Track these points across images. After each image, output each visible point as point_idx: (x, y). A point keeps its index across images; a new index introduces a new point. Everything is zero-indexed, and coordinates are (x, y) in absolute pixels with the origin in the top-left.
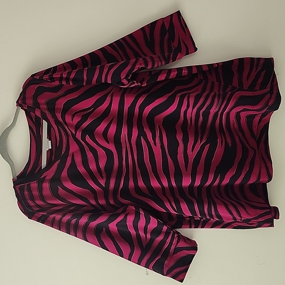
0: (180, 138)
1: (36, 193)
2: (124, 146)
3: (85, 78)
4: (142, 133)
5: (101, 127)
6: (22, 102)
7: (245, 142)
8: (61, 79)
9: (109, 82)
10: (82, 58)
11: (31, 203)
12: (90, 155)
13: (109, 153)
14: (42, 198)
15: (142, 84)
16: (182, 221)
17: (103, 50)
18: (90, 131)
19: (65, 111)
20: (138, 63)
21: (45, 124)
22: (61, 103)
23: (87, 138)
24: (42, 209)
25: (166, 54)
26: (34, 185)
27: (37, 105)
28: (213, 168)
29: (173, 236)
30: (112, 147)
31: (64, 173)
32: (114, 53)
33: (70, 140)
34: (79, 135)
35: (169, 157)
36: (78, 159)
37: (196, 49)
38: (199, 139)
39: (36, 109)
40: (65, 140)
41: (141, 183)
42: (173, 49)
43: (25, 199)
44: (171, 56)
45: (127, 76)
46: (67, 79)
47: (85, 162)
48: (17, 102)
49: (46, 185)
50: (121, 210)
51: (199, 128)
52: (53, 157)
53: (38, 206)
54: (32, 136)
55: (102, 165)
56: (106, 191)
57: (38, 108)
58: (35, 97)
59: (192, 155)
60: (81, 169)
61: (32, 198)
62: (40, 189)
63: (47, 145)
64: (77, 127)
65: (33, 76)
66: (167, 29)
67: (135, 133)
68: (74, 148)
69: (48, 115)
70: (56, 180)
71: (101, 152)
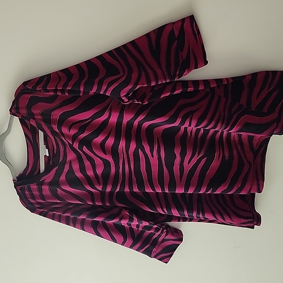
0: (177, 152)
1: (36, 193)
2: (121, 156)
3: (82, 89)
4: (139, 146)
5: (99, 139)
6: (15, 110)
7: (242, 155)
8: (56, 91)
9: (108, 94)
10: (78, 66)
11: (32, 201)
12: (87, 163)
13: (107, 164)
14: (43, 197)
15: (143, 102)
17: (100, 58)
18: (87, 142)
19: (61, 122)
20: (140, 83)
21: (41, 134)
22: (57, 114)
23: (85, 148)
24: (42, 206)
25: (172, 69)
26: (34, 186)
27: (32, 116)
28: (207, 181)
29: (162, 231)
30: (109, 158)
31: (63, 178)
32: (115, 62)
33: (67, 150)
34: (76, 146)
35: (165, 167)
36: (76, 167)
37: (206, 63)
38: (197, 153)
39: (31, 119)
40: (62, 150)
41: (136, 190)
42: (181, 61)
43: (26, 198)
44: (178, 72)
45: (128, 94)
46: (62, 91)
47: (83, 169)
48: (10, 110)
49: (46, 189)
50: (116, 211)
51: (198, 140)
52: (51, 162)
53: (39, 203)
54: (29, 143)
55: (99, 172)
56: (103, 193)
57: (33, 119)
58: (29, 107)
59: (188, 167)
60: (79, 175)
61: (33, 197)
62: (40, 190)
63: (44, 152)
64: (74, 138)
65: (25, 84)
66: (176, 37)
67: (133, 146)
68: (71, 156)
69: (43, 126)
70: (55, 183)
71: (98, 161)
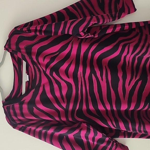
1: (18, 111)
2: (80, 80)
3: (53, 30)
4: (93, 72)
5: (64, 67)
6: (8, 47)
8: (36, 31)
9: (71, 33)
10: (51, 15)
11: (15, 118)
12: (56, 86)
13: (69, 85)
14: (22, 115)
15: (94, 36)
16: (119, 133)
17: (66, 9)
18: (56, 69)
19: (38, 54)
20: (92, 20)
21: (24, 63)
22: (35, 49)
23: (54, 74)
24: (22, 122)
25: (113, 13)
26: (17, 106)
27: (19, 50)
29: (113, 144)
30: (71, 81)
31: (38, 98)
32: (75, 12)
33: (42, 75)
34: (48, 72)
35: (111, 89)
36: (48, 89)
37: (135, 10)
38: (134, 77)
39: (18, 52)
40: (38, 75)
41: (91, 107)
42: (118, 9)
43: (10, 115)
44: (117, 15)
45: (84, 30)
46: (40, 31)
47: (52, 91)
48: (5, 47)
49: (25, 106)
50: (76, 125)
51: (134, 68)
52: (30, 86)
53: (20, 120)
54: (15, 71)
55: (64, 93)
56: (66, 111)
57: (19, 52)
58: (17, 44)
59: (128, 88)
60: (50, 96)
61: (16, 115)
62: (21, 109)
63: (26, 78)
64: (47, 66)
65: (16, 28)
67: (88, 71)
68: (45, 80)
69: (26, 57)
70: (32, 103)
71: (63, 84)
